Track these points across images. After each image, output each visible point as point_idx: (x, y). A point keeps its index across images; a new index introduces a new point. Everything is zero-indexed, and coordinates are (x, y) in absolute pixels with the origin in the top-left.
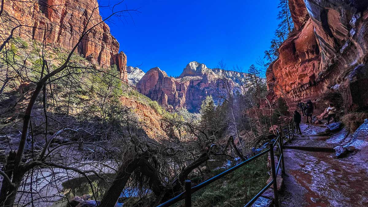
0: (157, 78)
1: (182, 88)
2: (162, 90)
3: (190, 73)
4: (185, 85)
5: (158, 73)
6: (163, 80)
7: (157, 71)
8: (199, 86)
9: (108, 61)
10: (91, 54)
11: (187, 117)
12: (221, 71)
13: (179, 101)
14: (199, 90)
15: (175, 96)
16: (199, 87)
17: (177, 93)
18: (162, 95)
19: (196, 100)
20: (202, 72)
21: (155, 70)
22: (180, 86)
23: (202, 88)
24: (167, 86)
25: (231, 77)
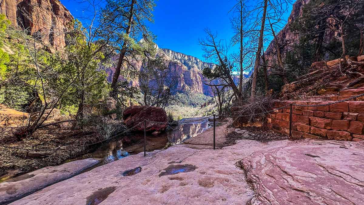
4: (137, 65)
12: (171, 52)
25: (180, 59)
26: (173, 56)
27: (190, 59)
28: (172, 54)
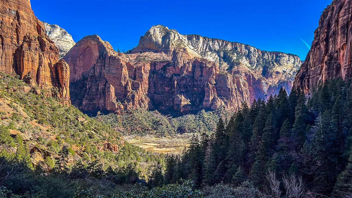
0: (96, 54)
1: (137, 75)
2: (105, 76)
3: (152, 46)
4: (143, 69)
5: (97, 46)
6: (107, 61)
7: (95, 43)
8: (164, 71)
9: (47, 77)
10: (29, 73)
11: (145, 123)
12: (201, 39)
13: (133, 97)
14: (165, 77)
15: (126, 87)
16: (164, 73)
17: (129, 83)
18: (105, 85)
19: (159, 94)
20: (170, 47)
21: (93, 40)
22: (135, 71)
23: (168, 75)
24: (114, 72)
25: (217, 50)
26: (205, 46)
27: (236, 48)
28: (204, 42)
